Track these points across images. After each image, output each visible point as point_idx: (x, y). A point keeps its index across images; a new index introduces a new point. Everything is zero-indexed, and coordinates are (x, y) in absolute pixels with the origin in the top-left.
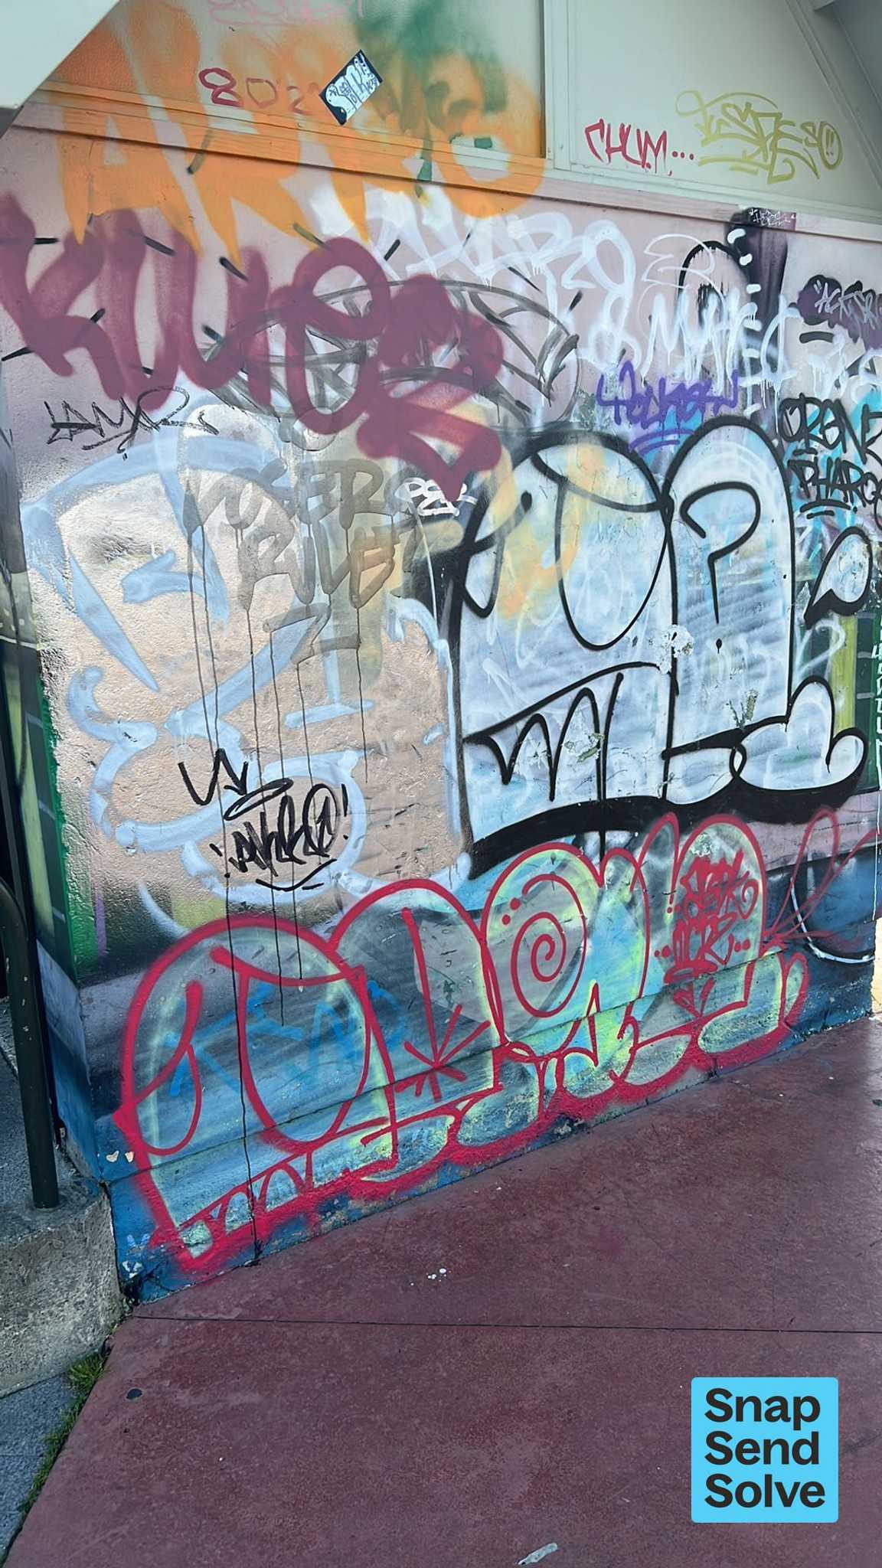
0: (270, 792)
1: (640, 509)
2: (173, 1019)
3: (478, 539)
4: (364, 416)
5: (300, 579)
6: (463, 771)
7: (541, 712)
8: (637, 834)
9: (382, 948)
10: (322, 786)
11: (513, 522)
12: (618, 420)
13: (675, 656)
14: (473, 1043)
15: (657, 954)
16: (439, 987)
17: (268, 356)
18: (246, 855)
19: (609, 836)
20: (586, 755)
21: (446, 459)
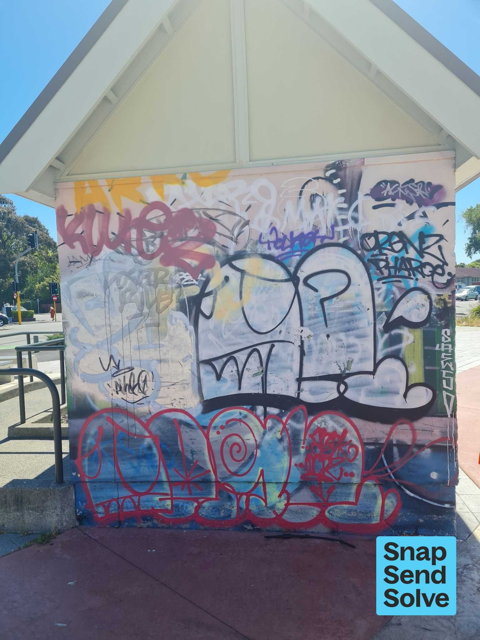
0: (127, 370)
1: (282, 281)
2: (94, 436)
3: (206, 292)
4: (163, 254)
5: (139, 304)
6: (200, 373)
7: (235, 355)
8: (283, 411)
9: (166, 431)
10: (144, 371)
11: (221, 286)
12: (269, 248)
13: (302, 339)
14: (203, 476)
15: (296, 465)
16: (188, 451)
17: (131, 238)
18: (118, 389)
19: (268, 409)
20: (255, 375)
21: (193, 265)
